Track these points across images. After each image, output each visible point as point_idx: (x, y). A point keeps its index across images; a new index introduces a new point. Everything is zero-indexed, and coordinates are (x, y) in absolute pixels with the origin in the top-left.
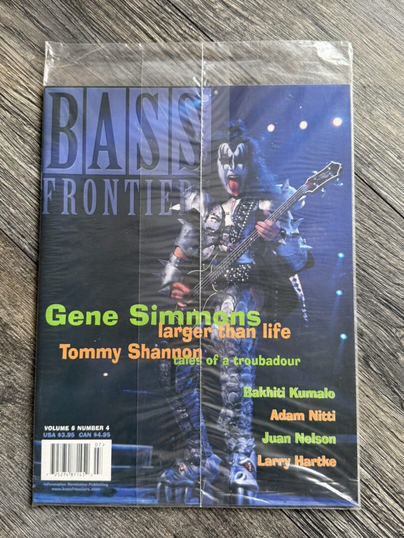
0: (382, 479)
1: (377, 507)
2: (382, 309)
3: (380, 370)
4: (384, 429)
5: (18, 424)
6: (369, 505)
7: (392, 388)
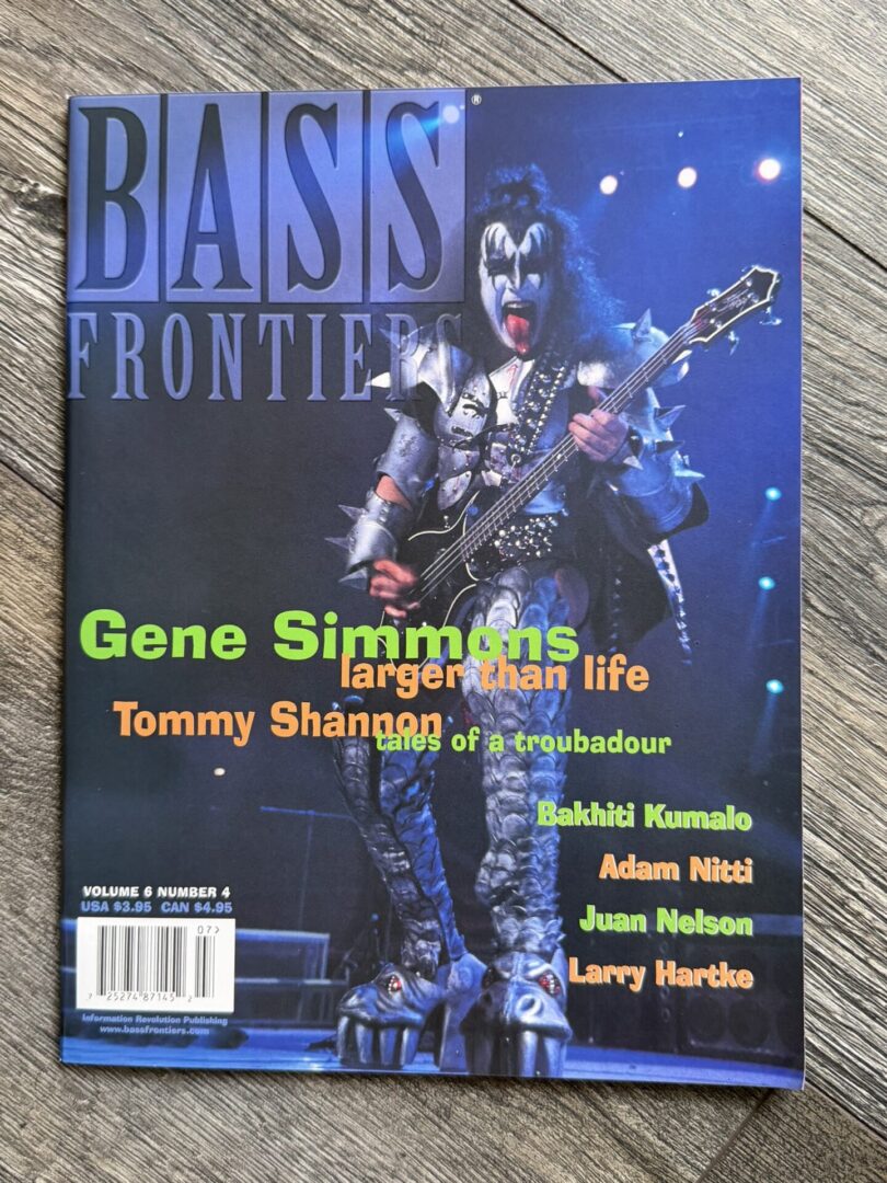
0: (868, 856)
1: (861, 922)
2: (823, 467)
3: (833, 608)
4: (859, 743)
5: (25, 836)
6: (843, 920)
7: (866, 647)
